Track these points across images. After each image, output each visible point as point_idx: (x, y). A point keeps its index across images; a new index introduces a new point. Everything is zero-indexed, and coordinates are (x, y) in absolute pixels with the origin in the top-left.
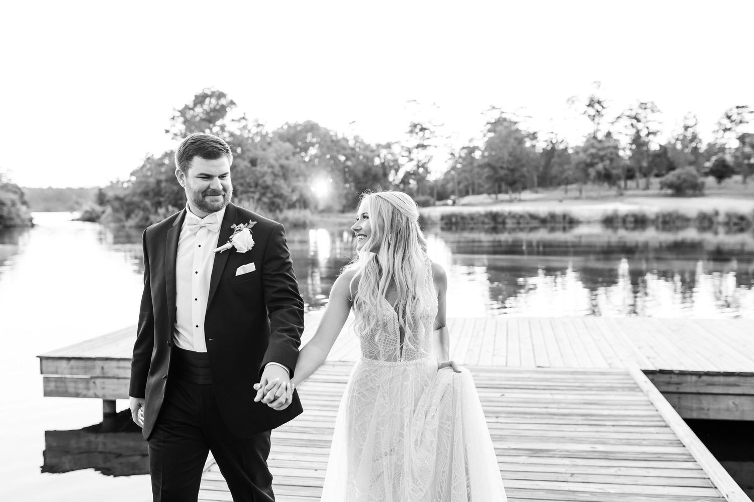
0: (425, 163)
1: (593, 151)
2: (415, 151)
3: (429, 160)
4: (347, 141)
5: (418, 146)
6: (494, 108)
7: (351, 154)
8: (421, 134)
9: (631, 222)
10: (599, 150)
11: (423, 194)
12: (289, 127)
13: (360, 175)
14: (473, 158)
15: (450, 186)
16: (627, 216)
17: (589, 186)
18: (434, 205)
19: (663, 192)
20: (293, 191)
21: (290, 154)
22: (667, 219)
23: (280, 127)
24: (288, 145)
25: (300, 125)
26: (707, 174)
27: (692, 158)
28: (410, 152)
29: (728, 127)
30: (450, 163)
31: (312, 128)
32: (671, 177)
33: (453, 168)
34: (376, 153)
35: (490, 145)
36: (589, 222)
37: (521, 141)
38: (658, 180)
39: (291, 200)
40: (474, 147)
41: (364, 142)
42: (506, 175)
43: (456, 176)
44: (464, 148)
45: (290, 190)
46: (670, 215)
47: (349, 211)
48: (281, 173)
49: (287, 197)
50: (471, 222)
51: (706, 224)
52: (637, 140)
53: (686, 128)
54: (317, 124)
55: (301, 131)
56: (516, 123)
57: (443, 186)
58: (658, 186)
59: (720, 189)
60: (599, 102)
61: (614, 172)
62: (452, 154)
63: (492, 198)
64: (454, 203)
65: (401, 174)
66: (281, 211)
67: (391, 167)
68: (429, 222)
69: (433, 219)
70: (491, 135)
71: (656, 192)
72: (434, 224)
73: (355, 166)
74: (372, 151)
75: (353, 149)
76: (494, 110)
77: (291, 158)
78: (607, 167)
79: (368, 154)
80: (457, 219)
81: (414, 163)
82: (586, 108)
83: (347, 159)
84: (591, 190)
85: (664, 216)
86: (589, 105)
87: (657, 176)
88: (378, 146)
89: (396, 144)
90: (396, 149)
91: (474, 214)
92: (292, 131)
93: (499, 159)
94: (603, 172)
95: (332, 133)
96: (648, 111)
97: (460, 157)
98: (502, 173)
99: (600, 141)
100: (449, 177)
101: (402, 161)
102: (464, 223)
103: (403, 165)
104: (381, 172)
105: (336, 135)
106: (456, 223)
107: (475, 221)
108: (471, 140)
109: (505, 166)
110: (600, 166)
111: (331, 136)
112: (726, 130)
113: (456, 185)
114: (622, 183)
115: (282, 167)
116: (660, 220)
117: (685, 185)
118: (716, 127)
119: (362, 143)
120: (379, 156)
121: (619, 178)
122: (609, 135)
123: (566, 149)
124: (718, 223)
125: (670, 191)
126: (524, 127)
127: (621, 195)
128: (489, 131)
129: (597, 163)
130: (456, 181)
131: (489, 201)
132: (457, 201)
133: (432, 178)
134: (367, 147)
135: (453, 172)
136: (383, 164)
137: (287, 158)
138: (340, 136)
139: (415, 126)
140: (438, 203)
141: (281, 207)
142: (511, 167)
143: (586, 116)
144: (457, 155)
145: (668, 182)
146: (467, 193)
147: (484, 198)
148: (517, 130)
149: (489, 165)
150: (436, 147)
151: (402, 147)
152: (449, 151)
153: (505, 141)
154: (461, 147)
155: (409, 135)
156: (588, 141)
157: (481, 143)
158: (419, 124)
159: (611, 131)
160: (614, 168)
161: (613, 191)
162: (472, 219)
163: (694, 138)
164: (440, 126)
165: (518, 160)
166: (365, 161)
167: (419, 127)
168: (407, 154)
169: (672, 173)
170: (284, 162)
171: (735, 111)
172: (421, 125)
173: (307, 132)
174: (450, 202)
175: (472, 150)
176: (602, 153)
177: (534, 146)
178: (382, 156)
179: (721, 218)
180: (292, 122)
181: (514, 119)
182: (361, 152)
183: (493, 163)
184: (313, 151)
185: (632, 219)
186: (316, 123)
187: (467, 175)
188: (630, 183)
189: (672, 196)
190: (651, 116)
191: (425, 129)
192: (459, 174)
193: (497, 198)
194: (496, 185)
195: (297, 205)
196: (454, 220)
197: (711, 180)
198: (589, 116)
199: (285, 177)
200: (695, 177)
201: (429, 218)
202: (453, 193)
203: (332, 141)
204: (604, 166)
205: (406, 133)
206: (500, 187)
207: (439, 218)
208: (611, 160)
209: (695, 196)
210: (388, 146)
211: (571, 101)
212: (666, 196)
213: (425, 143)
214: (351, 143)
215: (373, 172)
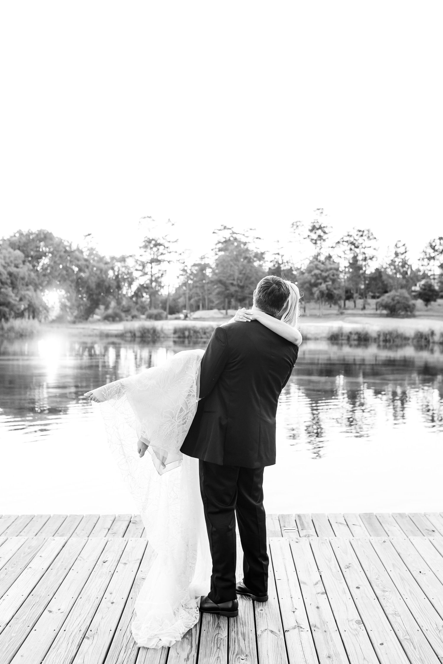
0: (159, 277)
1: (317, 272)
2: (149, 265)
3: (162, 274)
4: (82, 252)
5: (152, 261)
6: (225, 228)
7: (85, 266)
8: (155, 249)
9: (354, 340)
10: (322, 271)
11: (155, 308)
12: (21, 234)
13: (93, 286)
14: (204, 275)
15: (181, 301)
16: (351, 333)
17: (312, 304)
18: (166, 318)
19: (378, 312)
20: (21, 300)
21: (20, 261)
22: (388, 337)
23: (12, 235)
24: (18, 253)
25: (32, 234)
26: (415, 297)
27: (404, 282)
28: (144, 267)
29: (433, 255)
30: (182, 279)
31: (45, 237)
32: (386, 298)
33: (185, 284)
34: (110, 266)
35: (220, 263)
36: (316, 339)
37: (250, 261)
38: (374, 301)
39: (18, 309)
40: (205, 264)
41: (99, 253)
42: (236, 291)
43: (188, 291)
44: (195, 265)
45: (18, 299)
46: (390, 333)
47: (80, 322)
48: (9, 281)
49: (14, 305)
50: (204, 336)
51: (423, 342)
52: (355, 265)
53: (397, 254)
54: (51, 234)
55: (33, 240)
56: (245, 244)
57: (174, 300)
58: (374, 307)
59: (427, 311)
60: (320, 228)
61: (336, 292)
62: (184, 270)
63: (222, 313)
64: (186, 317)
65: (135, 287)
66: (7, 320)
67: (124, 280)
68: (162, 335)
69: (166, 332)
70: (222, 253)
71: (373, 312)
72: (167, 337)
73: (88, 278)
74: (106, 263)
75: (86, 260)
76: (226, 230)
77: (21, 266)
78: (329, 287)
79: (102, 265)
80: (189, 332)
81: (148, 277)
82: (309, 233)
83: (80, 270)
84: (314, 309)
85: (385, 335)
86: (311, 231)
87: (373, 297)
88: (113, 258)
89: (130, 258)
90: (130, 262)
91: (207, 328)
92: (24, 239)
93: (230, 276)
94: (327, 291)
95: (66, 243)
96: (365, 238)
97: (192, 273)
98: (233, 289)
99: (323, 263)
100: (181, 292)
101: (136, 274)
102: (197, 337)
103: (136, 278)
104: (115, 284)
105: (70, 246)
106: (189, 337)
107: (208, 335)
108: (202, 258)
109: (235, 283)
110: (323, 287)
111: (65, 248)
112: (430, 258)
113: (187, 299)
114: (342, 302)
115: (10, 274)
116: (382, 338)
117: (398, 306)
118: (422, 255)
119: (97, 255)
120: (113, 269)
121: (340, 298)
122: (330, 257)
123: (291, 270)
124: (434, 343)
125: (385, 312)
126: (253, 247)
127: (342, 313)
128: (220, 250)
129: (321, 284)
130: (187, 296)
131: (221, 316)
132: (189, 315)
133: (164, 292)
134: (101, 259)
135: (184, 288)
136: (117, 276)
137: (17, 266)
138: (74, 247)
139: (150, 242)
140: (169, 316)
141: (8, 316)
142: (241, 284)
143: (308, 240)
144: (189, 272)
145: (384, 303)
146: (198, 308)
147: (214, 313)
148: (247, 250)
149: (220, 281)
150: (169, 262)
151: (136, 261)
152: (182, 266)
153: (236, 259)
154: (193, 264)
155: (143, 250)
156: (311, 262)
157: (211, 260)
158: (153, 240)
159: (331, 255)
160: (335, 289)
161: (334, 310)
162: (205, 333)
163: (404, 263)
164: (173, 242)
165: (248, 278)
166: (98, 272)
167: (153, 242)
168: (141, 268)
169: (387, 295)
170: (13, 269)
171: (438, 242)
172: (156, 241)
173: (40, 241)
174: (182, 316)
175: (203, 268)
176: (325, 274)
177: (261, 266)
178: (116, 269)
179: (437, 338)
180: (25, 231)
181: (244, 240)
182: (95, 264)
183: (224, 279)
184: (45, 261)
185: (356, 337)
186: (50, 232)
187: (198, 291)
188: (349, 303)
189: (387, 316)
190: (367, 243)
191: (160, 245)
192: (190, 290)
193: (227, 313)
194: (227, 300)
195: (26, 314)
196: (187, 333)
197: (419, 303)
198: (312, 240)
199: (13, 286)
200: (406, 299)
201: (162, 330)
202: (184, 307)
203: (66, 251)
204: (327, 286)
205: (140, 247)
206: (229, 302)
207: (172, 331)
208: (334, 281)
209: (408, 317)
210: (123, 259)
211: (295, 225)
212: (381, 316)
213: (159, 258)
214: (85, 255)
215: (106, 284)
